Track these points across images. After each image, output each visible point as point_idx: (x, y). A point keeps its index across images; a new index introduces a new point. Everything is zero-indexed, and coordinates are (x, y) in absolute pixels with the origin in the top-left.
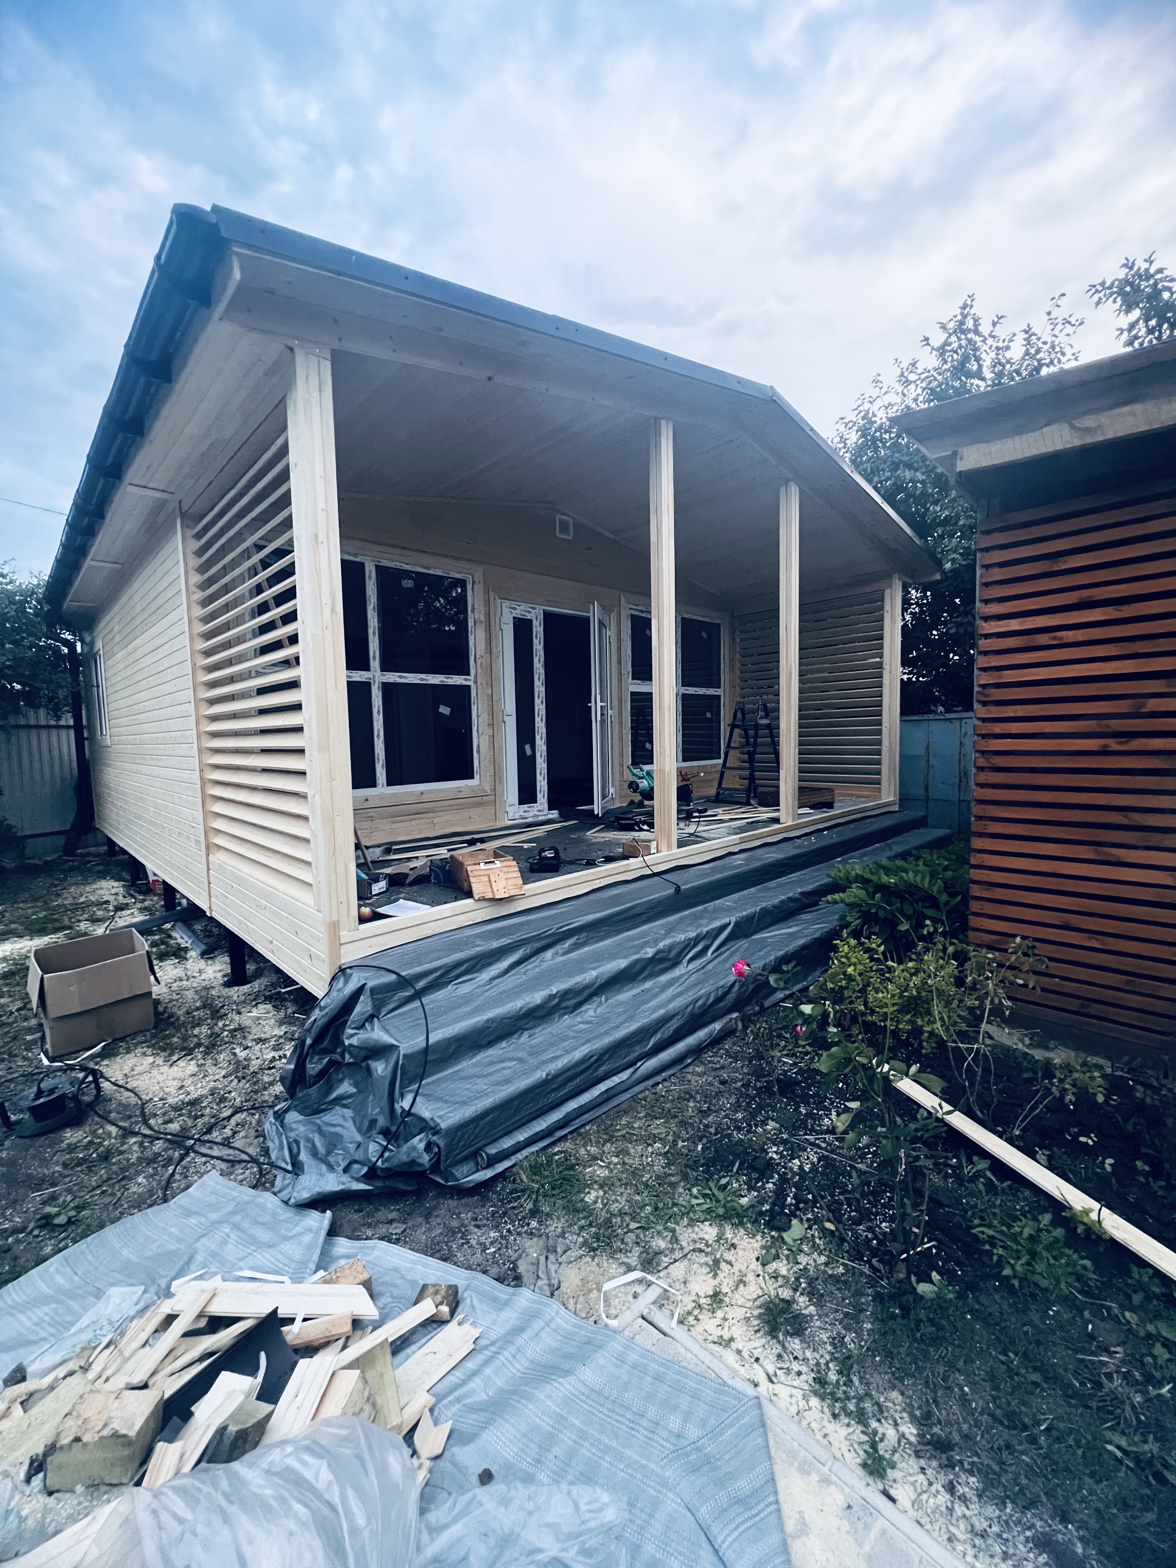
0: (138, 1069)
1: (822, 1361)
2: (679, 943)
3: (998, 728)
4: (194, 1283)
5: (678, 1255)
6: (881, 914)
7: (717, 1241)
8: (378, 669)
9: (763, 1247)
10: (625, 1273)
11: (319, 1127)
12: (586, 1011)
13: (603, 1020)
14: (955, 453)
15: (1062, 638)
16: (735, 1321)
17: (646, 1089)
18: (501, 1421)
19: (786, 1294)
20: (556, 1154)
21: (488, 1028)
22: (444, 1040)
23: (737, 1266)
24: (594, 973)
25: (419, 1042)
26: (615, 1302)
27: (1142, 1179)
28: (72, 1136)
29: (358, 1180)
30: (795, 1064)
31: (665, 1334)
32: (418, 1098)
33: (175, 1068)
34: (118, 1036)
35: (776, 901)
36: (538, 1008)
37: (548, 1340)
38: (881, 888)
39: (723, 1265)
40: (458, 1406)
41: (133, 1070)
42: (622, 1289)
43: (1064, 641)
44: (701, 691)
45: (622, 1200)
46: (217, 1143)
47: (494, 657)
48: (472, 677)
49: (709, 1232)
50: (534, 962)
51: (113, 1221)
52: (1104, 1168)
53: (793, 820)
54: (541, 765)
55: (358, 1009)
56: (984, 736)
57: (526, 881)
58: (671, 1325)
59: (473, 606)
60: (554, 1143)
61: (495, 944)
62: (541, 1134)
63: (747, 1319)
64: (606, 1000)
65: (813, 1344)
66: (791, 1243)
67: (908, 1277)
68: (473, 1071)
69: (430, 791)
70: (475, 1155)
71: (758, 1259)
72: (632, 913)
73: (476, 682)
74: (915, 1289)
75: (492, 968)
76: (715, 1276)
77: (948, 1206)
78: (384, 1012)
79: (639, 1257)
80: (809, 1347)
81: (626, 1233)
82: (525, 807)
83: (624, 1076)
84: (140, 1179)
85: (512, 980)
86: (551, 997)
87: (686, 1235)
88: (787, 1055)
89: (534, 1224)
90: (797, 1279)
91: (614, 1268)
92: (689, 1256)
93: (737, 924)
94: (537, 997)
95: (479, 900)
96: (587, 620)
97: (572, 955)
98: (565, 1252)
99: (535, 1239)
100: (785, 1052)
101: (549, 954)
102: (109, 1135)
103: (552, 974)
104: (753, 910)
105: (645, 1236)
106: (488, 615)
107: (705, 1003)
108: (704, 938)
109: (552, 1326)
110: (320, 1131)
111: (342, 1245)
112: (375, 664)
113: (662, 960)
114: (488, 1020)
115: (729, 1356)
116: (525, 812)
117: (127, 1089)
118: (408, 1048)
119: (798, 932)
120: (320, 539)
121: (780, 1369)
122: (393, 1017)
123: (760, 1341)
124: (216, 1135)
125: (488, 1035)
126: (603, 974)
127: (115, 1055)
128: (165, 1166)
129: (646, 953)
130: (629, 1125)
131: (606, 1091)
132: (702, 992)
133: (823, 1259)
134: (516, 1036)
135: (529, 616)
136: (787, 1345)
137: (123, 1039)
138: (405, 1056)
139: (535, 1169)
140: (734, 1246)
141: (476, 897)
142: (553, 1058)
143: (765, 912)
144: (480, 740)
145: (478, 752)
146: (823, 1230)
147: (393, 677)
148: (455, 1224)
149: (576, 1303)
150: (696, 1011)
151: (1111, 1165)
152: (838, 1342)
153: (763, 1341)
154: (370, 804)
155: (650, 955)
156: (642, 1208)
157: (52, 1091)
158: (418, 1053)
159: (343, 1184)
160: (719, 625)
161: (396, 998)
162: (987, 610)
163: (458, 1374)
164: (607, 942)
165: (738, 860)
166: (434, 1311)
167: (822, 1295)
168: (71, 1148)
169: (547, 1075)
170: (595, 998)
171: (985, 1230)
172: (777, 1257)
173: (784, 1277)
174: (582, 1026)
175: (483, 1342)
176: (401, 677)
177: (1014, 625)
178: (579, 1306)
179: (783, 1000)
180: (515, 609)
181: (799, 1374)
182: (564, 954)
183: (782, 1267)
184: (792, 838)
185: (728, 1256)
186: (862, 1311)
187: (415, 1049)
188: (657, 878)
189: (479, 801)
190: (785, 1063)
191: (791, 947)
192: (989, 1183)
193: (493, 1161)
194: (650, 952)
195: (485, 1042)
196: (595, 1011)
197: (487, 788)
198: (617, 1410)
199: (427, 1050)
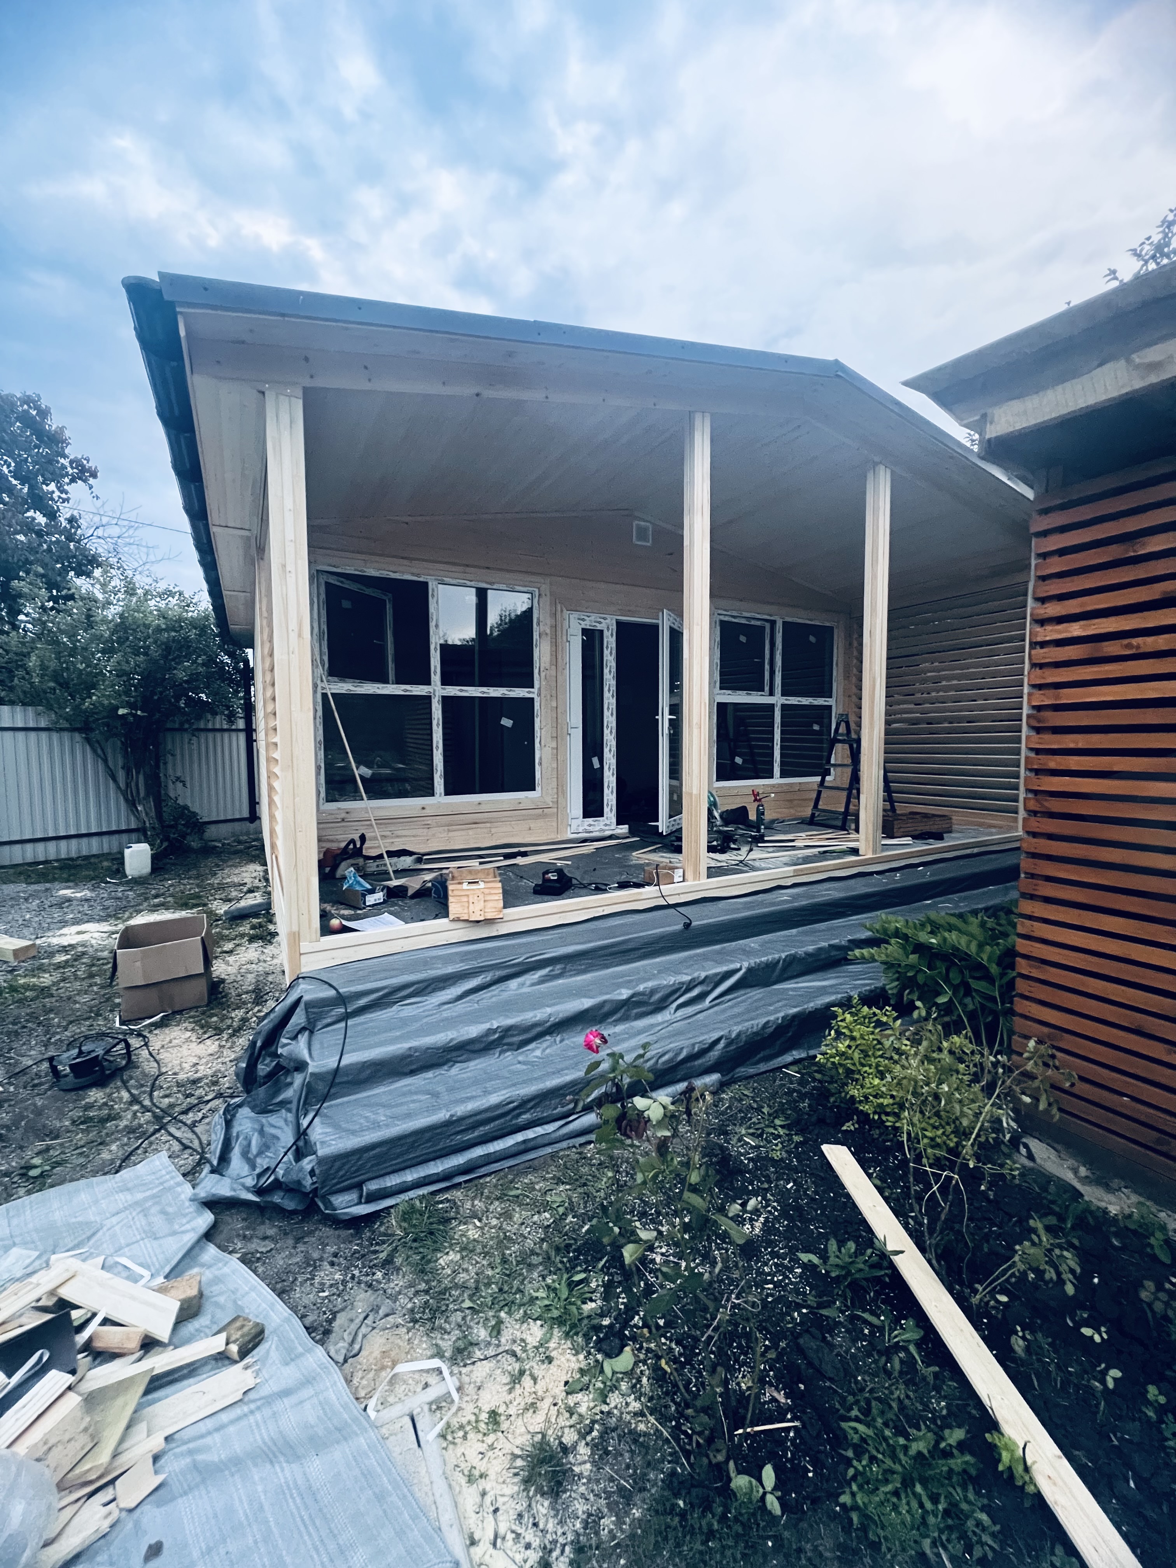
0: (175, 1042)
1: (561, 1540)
2: (665, 986)
3: (1053, 763)
4: (71, 1259)
5: (491, 1352)
6: (921, 979)
7: (537, 1348)
8: (439, 683)
9: (582, 1371)
10: (432, 1357)
11: (262, 1126)
12: (533, 1050)
13: (546, 1061)
14: (984, 416)
15: (1138, 647)
16: (500, 1454)
17: (574, 1147)
18: (204, 1492)
19: (570, 1437)
20: (441, 1202)
21: (411, 1056)
22: (357, 1064)
23: (540, 1387)
24: (549, 1010)
25: (331, 1063)
26: (400, 1389)
27: (1151, 1414)
28: (95, 1095)
29: (248, 1189)
30: (757, 1147)
31: (419, 1445)
32: (316, 1119)
33: (202, 1045)
34: (176, 1009)
35: (811, 948)
36: (472, 1041)
37: (310, 1413)
38: (920, 948)
39: (527, 1381)
40: (188, 1460)
41: (170, 1042)
42: (417, 1376)
43: (1141, 651)
44: (805, 701)
45: (473, 1270)
46: (185, 1124)
47: (560, 669)
48: (535, 690)
49: (535, 1332)
50: (495, 990)
51: (72, 1180)
52: (1103, 1382)
53: (874, 852)
54: (610, 779)
55: (294, 1020)
56: (1037, 772)
57: (508, 903)
58: (429, 1435)
59: (538, 619)
60: (447, 1189)
61: (450, 969)
62: (435, 1178)
63: (515, 1457)
64: (561, 1041)
65: (562, 1514)
66: (609, 1374)
67: (727, 1462)
68: (384, 1099)
69: (488, 802)
70: (359, 1186)
71: (566, 1383)
72: (624, 947)
73: (539, 695)
74: (730, 1480)
75: (443, 992)
76: (510, 1391)
77: (831, 1379)
78: (319, 1025)
79: (454, 1342)
80: (556, 1516)
81: (456, 1310)
82: (590, 820)
83: (550, 1128)
84: (114, 1147)
85: (461, 1007)
86: (491, 1032)
87: (512, 1330)
88: (752, 1134)
89: (379, 1275)
90: (593, 1422)
91: (423, 1345)
92: (499, 1357)
93: (750, 970)
94: (473, 1031)
95: (453, 920)
96: (655, 628)
97: (543, 987)
98: (387, 1315)
99: (370, 1292)
100: (751, 1131)
101: (513, 984)
102: (121, 1098)
103: (506, 1007)
104: (777, 956)
105: (472, 1319)
106: (554, 627)
107: (670, 1060)
108: (702, 983)
109: (321, 1398)
110: (261, 1132)
111: (212, 1250)
112: (436, 678)
113: (639, 1004)
114: (410, 1048)
115: (470, 1496)
116: (590, 825)
117: (156, 1060)
118: (316, 1067)
119: (831, 986)
120: (288, 569)
121: (513, 1532)
122: (328, 1032)
123: (513, 1487)
124: (190, 1118)
125: (411, 1063)
126: (558, 1013)
127: (167, 1026)
128: (137, 1138)
129: (620, 994)
130: (531, 1187)
131: (524, 1142)
132: (672, 1046)
133: (635, 1406)
134: (446, 1067)
135: (599, 627)
136: (534, 1504)
137: (180, 1012)
138: (312, 1074)
139: (408, 1215)
140: (550, 1360)
141: (451, 917)
142: (467, 1098)
143: (791, 961)
144: (542, 753)
145: (540, 764)
146: (656, 1368)
147: (453, 691)
148: (316, 1255)
149: (362, 1378)
150: (659, 1066)
151: (1115, 1379)
152: (592, 1522)
153: (516, 1488)
154: (428, 812)
155: (624, 997)
156: (487, 1285)
157: (89, 1053)
158: (327, 1073)
159: (235, 1190)
160: (831, 629)
161: (333, 1013)
162: (1042, 611)
163: (210, 1424)
164: (588, 976)
165: (784, 896)
166: (222, 1349)
167: (607, 1453)
168: (89, 1107)
169: (452, 1116)
170: (548, 1037)
171: (861, 1428)
172: (585, 1388)
173: (580, 1415)
174: (518, 1066)
175: (252, 1395)
176: (461, 691)
177: (1076, 630)
178: (364, 1382)
179: (786, 1066)
180: (583, 620)
181: (528, 1546)
182: (533, 985)
183: (585, 1402)
184: (871, 874)
185: (539, 1370)
186: (643, 1489)
187: (324, 1069)
188: (672, 911)
189: (541, 812)
190: (747, 1143)
191: (812, 1005)
192: (909, 1364)
193: (372, 1198)
194: (624, 994)
195: (407, 1070)
196: (544, 1050)
197: (549, 800)
198: (318, 1522)
199: (337, 1071)
